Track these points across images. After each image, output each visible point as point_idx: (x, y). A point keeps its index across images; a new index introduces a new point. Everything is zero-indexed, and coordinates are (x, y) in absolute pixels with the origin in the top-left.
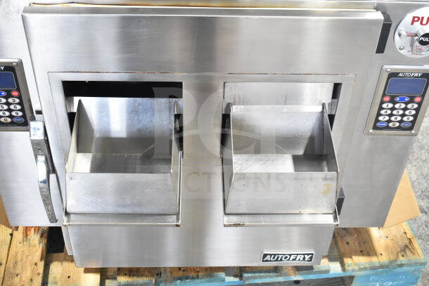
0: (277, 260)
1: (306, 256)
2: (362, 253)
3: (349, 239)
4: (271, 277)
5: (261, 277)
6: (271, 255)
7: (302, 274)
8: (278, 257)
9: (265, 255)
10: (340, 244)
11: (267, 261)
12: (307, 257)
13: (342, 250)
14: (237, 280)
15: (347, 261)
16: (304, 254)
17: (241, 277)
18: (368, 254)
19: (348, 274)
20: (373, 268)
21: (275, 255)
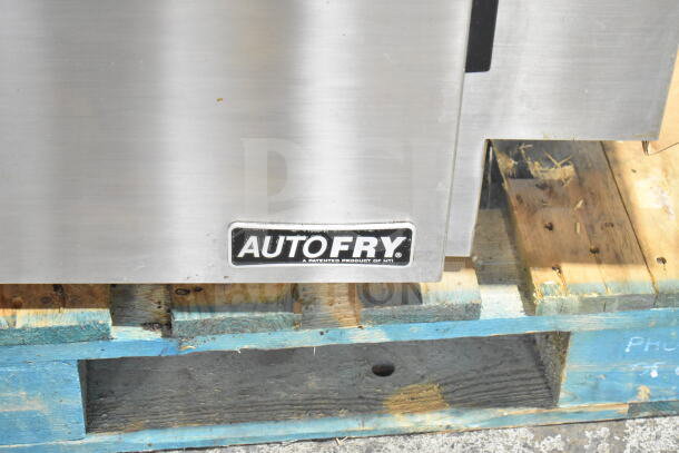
0: (284, 258)
1: (386, 240)
2: (596, 255)
3: (555, 214)
4: (273, 327)
5: (238, 328)
6: (260, 234)
7: (379, 321)
8: (287, 245)
9: (240, 237)
10: (522, 227)
11: (249, 259)
12: (390, 246)
13: (528, 245)
14: (156, 335)
15: (542, 278)
16: (378, 234)
17: (166, 326)
18: (618, 260)
19: (544, 325)
20: (631, 303)
21: (275, 234)
